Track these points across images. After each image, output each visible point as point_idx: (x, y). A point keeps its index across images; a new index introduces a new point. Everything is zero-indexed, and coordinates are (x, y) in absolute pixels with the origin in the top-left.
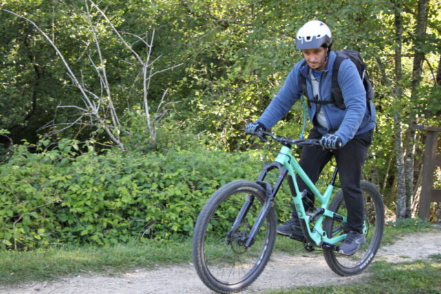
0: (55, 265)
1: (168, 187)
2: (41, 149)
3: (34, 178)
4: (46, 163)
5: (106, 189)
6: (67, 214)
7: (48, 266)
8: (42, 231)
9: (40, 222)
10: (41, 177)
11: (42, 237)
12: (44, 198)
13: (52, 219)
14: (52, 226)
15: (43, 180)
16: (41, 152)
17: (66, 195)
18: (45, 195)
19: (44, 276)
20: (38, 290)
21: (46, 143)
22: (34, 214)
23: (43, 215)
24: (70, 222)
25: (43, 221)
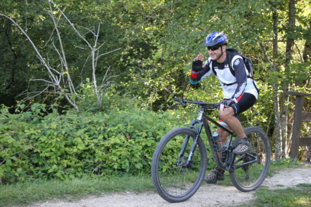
0: (29, 194)
1: (110, 137)
2: (19, 111)
3: (14, 132)
4: (22, 121)
5: (66, 139)
6: (38, 158)
7: (24, 195)
8: (20, 170)
9: (18, 163)
10: (19, 131)
11: (20, 175)
12: (21, 147)
13: (27, 161)
14: (26, 166)
15: (20, 133)
16: (18, 113)
17: (37, 144)
18: (22, 144)
19: (22, 202)
21: (22, 106)
22: (14, 158)
23: (20, 158)
24: (40, 163)
25: (20, 163)
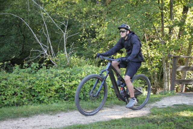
0: (30, 111)
1: (73, 81)
2: (25, 67)
3: (22, 78)
4: (27, 72)
5: (49, 82)
6: (34, 92)
7: (27, 112)
8: (25, 98)
9: (24, 95)
10: (24, 78)
11: (25, 101)
12: (26, 86)
13: (29, 94)
14: (28, 96)
15: (25, 79)
16: (25, 68)
17: (34, 85)
18: (26, 85)
19: (26, 115)
20: (23, 121)
21: (27, 65)
22: (22, 92)
23: (25, 92)
24: (36, 95)
25: (25, 95)
